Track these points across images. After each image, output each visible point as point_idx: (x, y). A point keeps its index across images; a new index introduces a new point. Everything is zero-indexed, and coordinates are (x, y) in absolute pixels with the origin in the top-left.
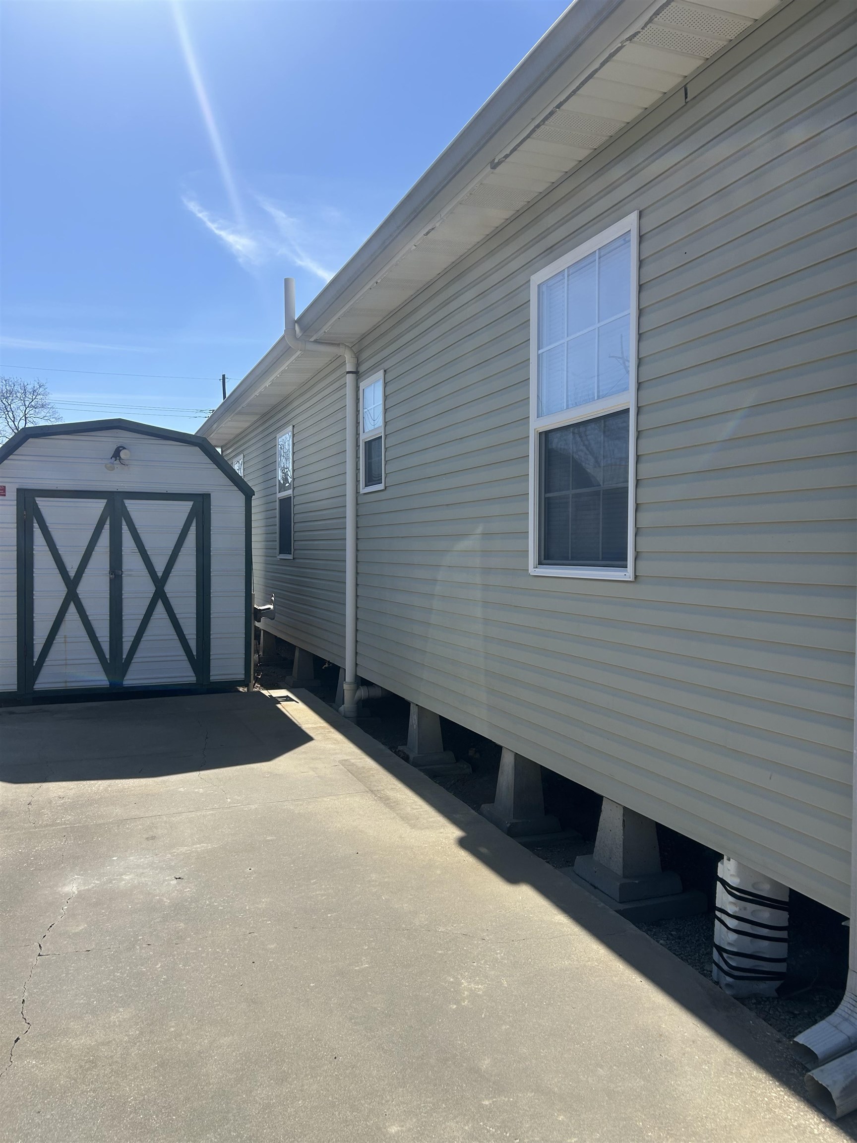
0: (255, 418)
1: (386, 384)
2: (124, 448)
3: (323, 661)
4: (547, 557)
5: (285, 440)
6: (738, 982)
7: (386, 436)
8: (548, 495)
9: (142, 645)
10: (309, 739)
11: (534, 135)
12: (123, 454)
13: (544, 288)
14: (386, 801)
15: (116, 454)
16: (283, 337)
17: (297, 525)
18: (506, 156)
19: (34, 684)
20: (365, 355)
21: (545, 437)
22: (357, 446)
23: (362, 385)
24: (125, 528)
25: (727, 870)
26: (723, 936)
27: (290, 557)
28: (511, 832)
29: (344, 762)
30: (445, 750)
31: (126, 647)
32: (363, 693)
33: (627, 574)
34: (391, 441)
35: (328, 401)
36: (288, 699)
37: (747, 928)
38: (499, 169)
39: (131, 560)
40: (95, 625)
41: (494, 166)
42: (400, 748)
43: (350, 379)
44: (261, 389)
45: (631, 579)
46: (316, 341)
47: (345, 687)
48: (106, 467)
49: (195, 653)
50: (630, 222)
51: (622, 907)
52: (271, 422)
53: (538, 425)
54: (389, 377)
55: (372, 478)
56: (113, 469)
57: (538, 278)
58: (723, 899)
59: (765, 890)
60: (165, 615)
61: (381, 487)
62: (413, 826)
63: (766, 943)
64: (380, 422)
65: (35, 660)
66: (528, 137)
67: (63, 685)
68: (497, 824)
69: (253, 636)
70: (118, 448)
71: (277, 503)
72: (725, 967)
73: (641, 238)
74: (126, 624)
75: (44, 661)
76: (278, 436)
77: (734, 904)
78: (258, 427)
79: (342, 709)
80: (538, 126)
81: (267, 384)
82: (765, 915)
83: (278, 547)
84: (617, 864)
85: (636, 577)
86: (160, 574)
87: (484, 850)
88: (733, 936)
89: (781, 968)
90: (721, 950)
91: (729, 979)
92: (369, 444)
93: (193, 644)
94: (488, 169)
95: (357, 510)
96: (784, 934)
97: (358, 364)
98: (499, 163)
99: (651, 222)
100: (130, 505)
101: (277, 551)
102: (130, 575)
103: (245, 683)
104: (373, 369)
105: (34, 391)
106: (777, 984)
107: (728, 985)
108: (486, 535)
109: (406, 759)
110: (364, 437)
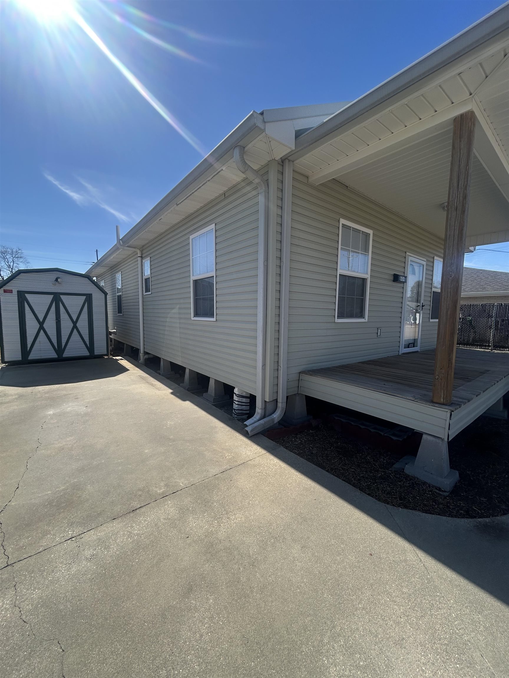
0: (108, 268)
1: (151, 262)
2: (59, 278)
3: (134, 347)
4: (196, 314)
5: (119, 276)
6: (238, 416)
7: (151, 277)
8: (196, 298)
9: (69, 344)
10: (129, 370)
11: (187, 199)
12: (59, 280)
13: (194, 240)
14: (152, 385)
15: (57, 280)
16: (116, 244)
17: (123, 304)
18: (180, 203)
19: (28, 357)
20: (144, 252)
21: (196, 282)
22: (142, 280)
23: (143, 261)
24: (61, 305)
25: (236, 391)
26: (235, 406)
27: (122, 314)
28: (188, 390)
29: (139, 376)
30: (172, 371)
31: (63, 344)
32: (146, 356)
33: (214, 319)
34: (153, 279)
35: (133, 265)
36: (122, 359)
37: (240, 403)
38: (179, 206)
39: (64, 315)
40: (51, 337)
41: (177, 205)
42: (158, 371)
43: (139, 259)
44: (110, 259)
45: (215, 320)
46: (127, 246)
47: (141, 355)
48: (53, 284)
49: (89, 346)
50: (213, 226)
51: (213, 404)
52: (114, 270)
53: (193, 278)
54: (152, 259)
55: (147, 290)
56: (56, 285)
57: (191, 237)
58: (235, 398)
59: (244, 394)
60: (77, 333)
61: (150, 293)
62: (159, 390)
63: (244, 406)
64: (149, 273)
65: (28, 349)
66: (186, 199)
67: (40, 357)
68: (184, 388)
69: (108, 340)
70: (57, 278)
71: (117, 297)
72: (235, 413)
73: (216, 231)
74: (63, 337)
75: (32, 349)
76: (116, 275)
77: (237, 398)
78: (108, 272)
79: (140, 361)
80: (188, 197)
81: (112, 258)
82: (244, 400)
83: (117, 311)
84: (213, 395)
85: (216, 320)
86: (75, 320)
87: (178, 394)
88: (237, 406)
89: (248, 412)
90: (235, 409)
91: (236, 416)
92: (146, 280)
93: (88, 343)
94: (175, 205)
95: (143, 300)
96: (248, 404)
97: (142, 254)
98: (178, 204)
99: (218, 227)
100: (62, 297)
101: (117, 313)
102: (63, 321)
103: (107, 355)
104: (146, 256)
105: (17, 252)
106: (247, 416)
107: (236, 417)
108: (180, 308)
109: (160, 374)
110: (144, 278)
